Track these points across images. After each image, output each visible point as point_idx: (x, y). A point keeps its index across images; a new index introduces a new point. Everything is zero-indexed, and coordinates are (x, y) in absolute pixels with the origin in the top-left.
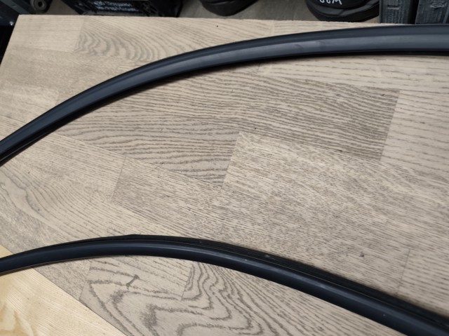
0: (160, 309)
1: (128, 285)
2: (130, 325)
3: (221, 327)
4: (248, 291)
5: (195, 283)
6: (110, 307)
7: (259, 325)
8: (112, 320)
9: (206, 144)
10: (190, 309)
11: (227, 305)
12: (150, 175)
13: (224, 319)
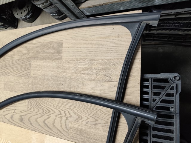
0: (23, 116)
1: (14, 112)
2: (17, 123)
3: (37, 114)
5: (30, 105)
6: (11, 120)
7: (45, 110)
8: (12, 124)
9: (24, 66)
10: (30, 113)
11: (38, 108)
12: (12, 79)
13: (38, 112)
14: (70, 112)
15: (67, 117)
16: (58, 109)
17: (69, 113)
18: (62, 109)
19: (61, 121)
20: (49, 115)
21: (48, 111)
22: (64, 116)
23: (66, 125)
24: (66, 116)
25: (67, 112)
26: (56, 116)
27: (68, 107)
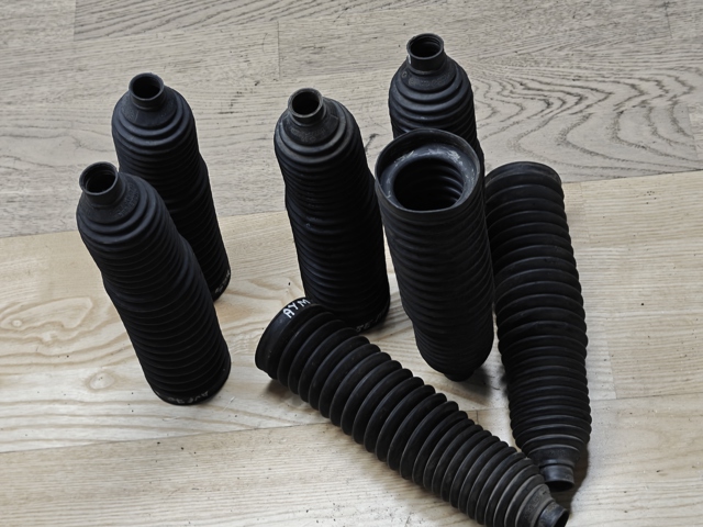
4: (530, 77)
7: (559, 98)
11: (513, 100)
12: (334, 27)
13: (517, 114)
14: (684, 76)
15: (675, 96)
16: (622, 80)
17: (683, 83)
18: (644, 77)
19: (648, 117)
20: (581, 111)
21: (571, 100)
22: (661, 96)
23: (674, 121)
24: (670, 95)
25: (666, 81)
26: (619, 105)
27: (673, 65)
